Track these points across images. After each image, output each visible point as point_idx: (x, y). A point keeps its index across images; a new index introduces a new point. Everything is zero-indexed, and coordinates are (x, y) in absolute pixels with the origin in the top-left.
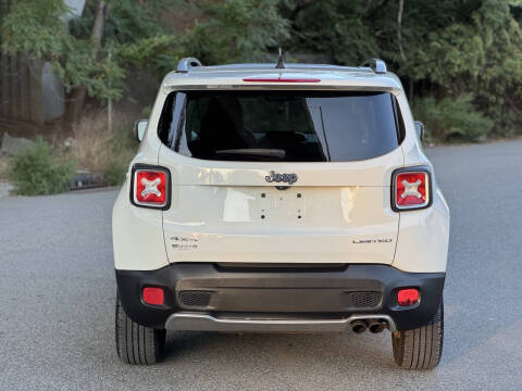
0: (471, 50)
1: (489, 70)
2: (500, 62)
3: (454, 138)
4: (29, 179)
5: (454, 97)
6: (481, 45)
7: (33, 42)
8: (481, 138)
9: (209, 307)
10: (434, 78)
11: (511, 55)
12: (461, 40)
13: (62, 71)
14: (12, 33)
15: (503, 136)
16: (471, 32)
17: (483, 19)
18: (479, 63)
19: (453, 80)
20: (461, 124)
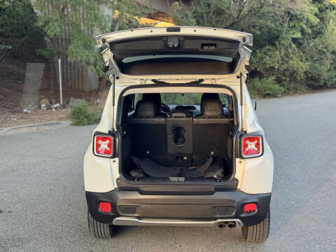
0: (275, 57)
1: (283, 66)
2: (287, 62)
3: (267, 96)
4: (79, 118)
5: (267, 78)
6: (279, 55)
7: (82, 57)
8: (279, 95)
9: (136, 215)
10: (258, 69)
11: (292, 59)
12: (270, 53)
13: (95, 69)
14: (72, 53)
15: (288, 94)
16: (274, 49)
17: (279, 43)
18: (278, 62)
19: (267, 70)
20: (271, 89)
